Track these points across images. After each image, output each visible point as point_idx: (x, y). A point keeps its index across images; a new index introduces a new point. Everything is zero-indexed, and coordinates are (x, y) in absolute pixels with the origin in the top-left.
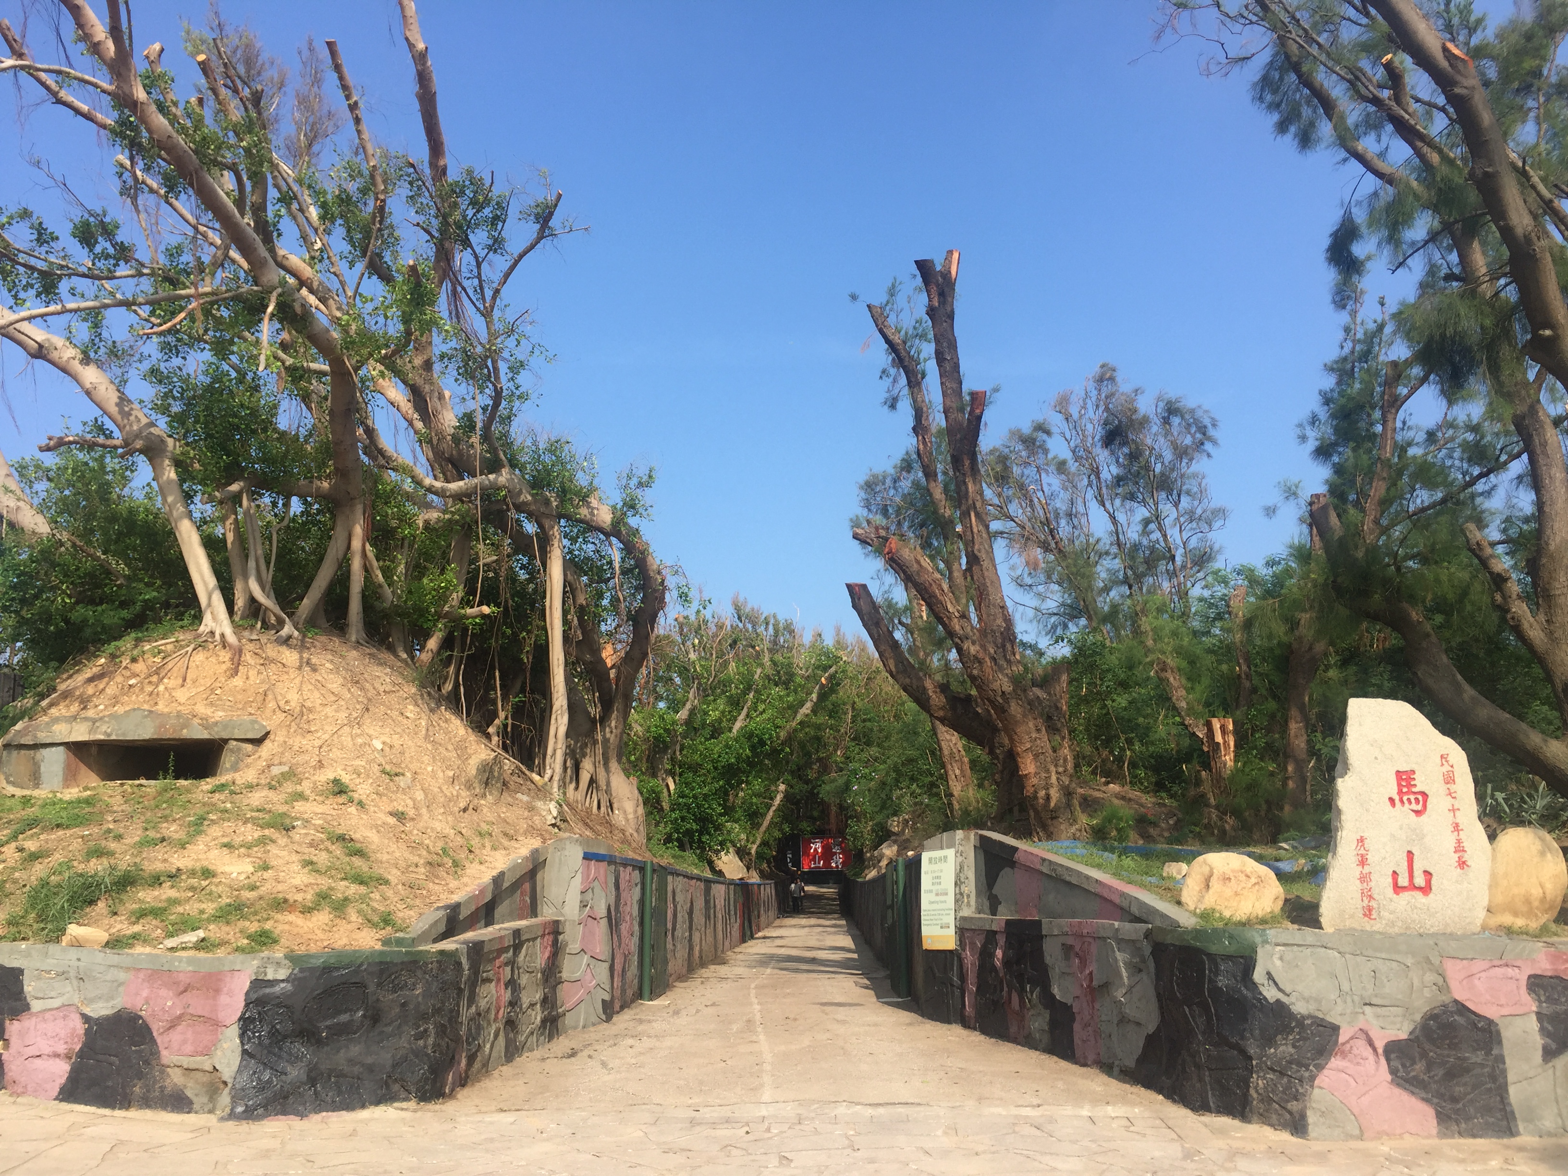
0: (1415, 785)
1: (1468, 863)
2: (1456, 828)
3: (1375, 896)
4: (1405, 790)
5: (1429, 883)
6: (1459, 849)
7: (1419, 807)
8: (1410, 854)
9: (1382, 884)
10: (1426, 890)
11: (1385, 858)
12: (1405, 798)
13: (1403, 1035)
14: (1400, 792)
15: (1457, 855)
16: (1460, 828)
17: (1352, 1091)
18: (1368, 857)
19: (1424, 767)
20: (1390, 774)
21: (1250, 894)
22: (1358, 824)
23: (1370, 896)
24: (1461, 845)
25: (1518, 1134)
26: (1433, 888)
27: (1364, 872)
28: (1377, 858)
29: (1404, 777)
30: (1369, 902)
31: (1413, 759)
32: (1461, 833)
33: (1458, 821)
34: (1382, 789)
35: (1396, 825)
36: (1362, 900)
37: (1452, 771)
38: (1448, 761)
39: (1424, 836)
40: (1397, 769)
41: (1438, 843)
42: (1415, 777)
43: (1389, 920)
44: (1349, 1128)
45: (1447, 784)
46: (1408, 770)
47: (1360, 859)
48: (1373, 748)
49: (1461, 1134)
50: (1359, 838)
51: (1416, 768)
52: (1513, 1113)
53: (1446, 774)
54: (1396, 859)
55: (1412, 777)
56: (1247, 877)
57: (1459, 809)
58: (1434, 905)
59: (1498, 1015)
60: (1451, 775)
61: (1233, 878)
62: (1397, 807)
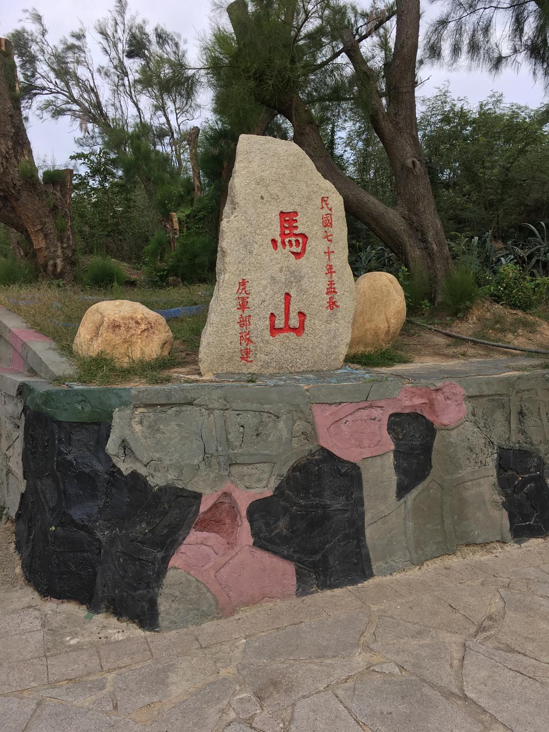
0: (296, 227)
1: (338, 304)
2: (330, 270)
3: (253, 339)
4: (287, 232)
5: (302, 323)
6: (331, 291)
7: (299, 250)
8: (288, 295)
9: (260, 325)
10: (299, 330)
11: (264, 301)
12: (287, 240)
13: (268, 493)
14: (283, 234)
15: (328, 297)
16: (333, 270)
17: (211, 564)
18: (249, 300)
19: (306, 209)
20: (274, 215)
21: (139, 341)
22: (240, 265)
23: (248, 339)
24: (333, 286)
25: (372, 575)
26: (306, 329)
27: (244, 315)
28: (257, 301)
29: (287, 219)
30: (247, 345)
31: (297, 200)
32: (334, 274)
33: (332, 264)
34: (265, 230)
35: (277, 268)
36: (241, 343)
37: (331, 215)
38: (327, 204)
39: (302, 278)
40: (281, 209)
41: (313, 285)
42: (297, 218)
43: (264, 362)
44: (205, 608)
45: (325, 226)
46: (291, 211)
47: (241, 303)
48: (259, 186)
49: (318, 587)
50: (241, 281)
51: (298, 209)
52: (368, 555)
53: (325, 216)
54: (275, 302)
55: (294, 218)
56: (137, 323)
57: (333, 252)
58: (305, 345)
59: (361, 458)
60: (330, 218)
61: (123, 325)
62: (279, 249)
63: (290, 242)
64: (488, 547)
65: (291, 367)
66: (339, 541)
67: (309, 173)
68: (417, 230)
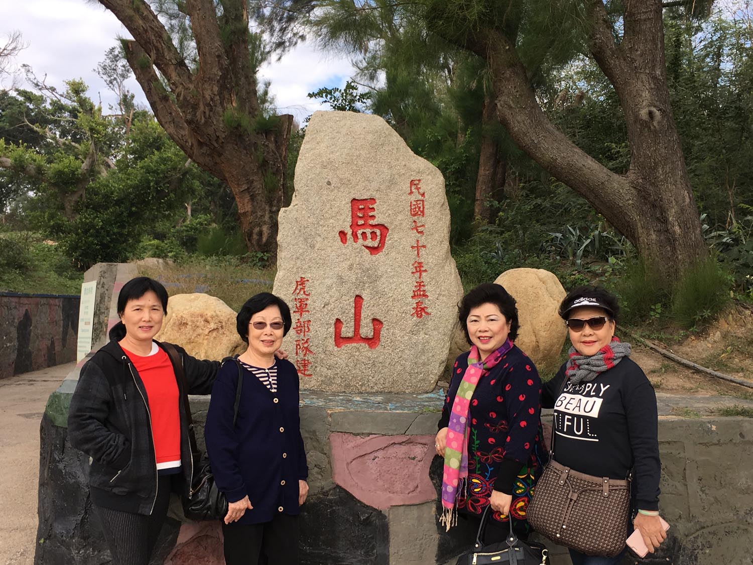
0: (373, 217)
1: (429, 310)
2: (419, 268)
3: (312, 349)
4: (361, 222)
5: (377, 333)
6: (420, 293)
7: (376, 243)
8: (358, 298)
9: (321, 332)
10: (372, 341)
11: (326, 305)
12: (360, 232)
14: (354, 225)
15: (415, 301)
16: (423, 269)
18: (308, 302)
19: (387, 195)
20: (344, 202)
21: (205, 342)
22: (299, 262)
23: (307, 348)
24: (422, 288)
26: (382, 339)
27: (301, 320)
28: (319, 304)
29: (361, 207)
30: (305, 355)
31: (375, 185)
32: (424, 274)
33: (422, 260)
34: (331, 221)
35: (346, 264)
36: (297, 353)
37: (423, 201)
38: (418, 189)
39: (378, 278)
40: (353, 196)
41: (393, 286)
42: (375, 206)
43: (326, 377)
45: (414, 215)
46: (366, 197)
47: (298, 305)
48: (326, 170)
50: (299, 280)
51: (376, 196)
53: (415, 203)
54: (341, 305)
55: (371, 207)
56: (207, 321)
57: (424, 246)
58: (381, 359)
59: (389, 505)
60: (421, 205)
61: (190, 323)
62: (348, 242)
63: (364, 234)
65: (361, 385)
67: (395, 152)
68: (654, 206)
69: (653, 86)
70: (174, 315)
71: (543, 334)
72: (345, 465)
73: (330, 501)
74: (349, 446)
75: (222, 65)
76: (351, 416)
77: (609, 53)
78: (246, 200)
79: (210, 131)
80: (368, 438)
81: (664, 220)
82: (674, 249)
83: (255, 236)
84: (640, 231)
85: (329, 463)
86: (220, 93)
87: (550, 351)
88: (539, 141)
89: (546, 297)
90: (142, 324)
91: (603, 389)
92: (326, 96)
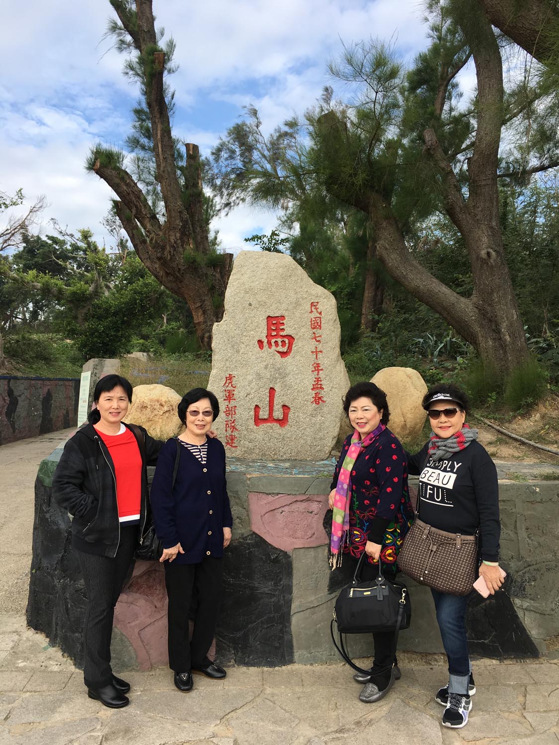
0: (283, 330)
1: (324, 399)
2: (317, 368)
3: (237, 427)
4: (274, 333)
5: (286, 415)
6: (318, 386)
7: (285, 349)
8: (272, 390)
9: (245, 415)
10: (282, 422)
11: (248, 394)
12: (273, 341)
14: (269, 336)
15: (314, 392)
16: (320, 368)
17: (137, 622)
18: (235, 393)
19: (294, 313)
20: (261, 319)
21: (160, 420)
22: (228, 363)
23: (234, 427)
24: (320, 383)
25: (291, 662)
26: (290, 420)
27: (230, 406)
28: (242, 394)
29: (274, 322)
30: (232, 432)
31: (284, 306)
32: (321, 372)
33: (320, 362)
34: (252, 332)
35: (262, 365)
36: (226, 430)
37: (320, 318)
38: (316, 309)
39: (287, 375)
40: (269, 314)
41: (298, 381)
42: (284, 322)
43: (247, 448)
44: (125, 659)
45: (314, 328)
46: (277, 315)
47: (227, 395)
48: (248, 295)
49: (236, 662)
50: (228, 376)
51: (286, 314)
52: (291, 642)
53: (314, 319)
54: (259, 395)
55: (281, 322)
56: (162, 405)
57: (321, 352)
58: (288, 435)
59: (292, 548)
60: (319, 321)
61: (149, 407)
62: (265, 348)
63: (276, 342)
64: (430, 657)
65: (274, 455)
66: (262, 623)
67: (299, 281)
68: (490, 321)
69: (490, 233)
70: (138, 400)
71: (409, 416)
72: (260, 518)
73: (248, 544)
74: (262, 503)
75: (183, 218)
76: (264, 480)
77: (458, 209)
78: (200, 314)
79: (174, 265)
80: (278, 497)
81: (498, 331)
82: (505, 352)
83: (206, 339)
84: (481, 339)
85: (248, 515)
86: (181, 238)
87: (414, 428)
88: (407, 274)
89: (412, 389)
90: (112, 411)
91: (456, 466)
92: (257, 241)
